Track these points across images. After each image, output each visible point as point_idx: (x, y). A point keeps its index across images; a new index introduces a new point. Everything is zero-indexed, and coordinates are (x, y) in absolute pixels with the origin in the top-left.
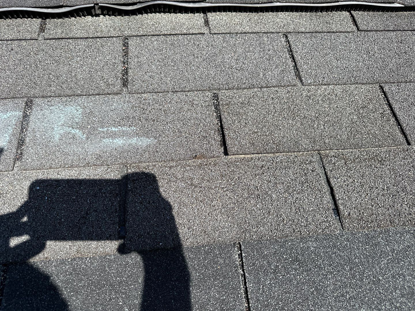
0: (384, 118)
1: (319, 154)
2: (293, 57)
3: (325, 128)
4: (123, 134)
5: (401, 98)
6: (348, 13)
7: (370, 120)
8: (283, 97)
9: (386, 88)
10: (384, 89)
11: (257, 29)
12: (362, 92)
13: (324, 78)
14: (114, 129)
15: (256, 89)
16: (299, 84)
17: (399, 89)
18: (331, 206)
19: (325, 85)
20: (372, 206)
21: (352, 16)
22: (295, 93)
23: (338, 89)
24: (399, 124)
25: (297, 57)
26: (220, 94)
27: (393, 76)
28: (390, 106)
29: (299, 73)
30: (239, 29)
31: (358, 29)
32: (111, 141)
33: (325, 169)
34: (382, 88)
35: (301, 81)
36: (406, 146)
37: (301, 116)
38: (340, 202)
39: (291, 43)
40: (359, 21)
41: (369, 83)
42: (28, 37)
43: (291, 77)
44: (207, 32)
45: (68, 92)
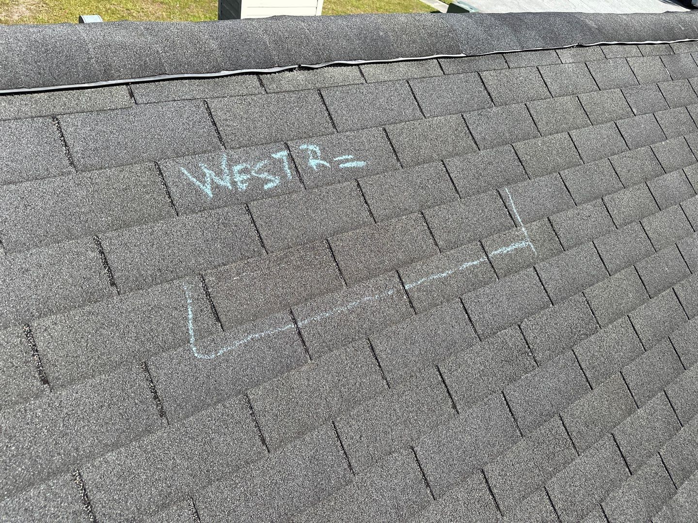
0: (467, 135)
2: (415, 98)
3: (441, 145)
4: (347, 161)
5: (472, 122)
6: (437, 62)
7: (460, 138)
8: (418, 127)
10: (464, 116)
11: (392, 78)
12: (454, 119)
13: (434, 112)
14: (341, 158)
15: (403, 123)
16: (424, 118)
17: (470, 116)
18: (453, 187)
19: (436, 117)
21: (440, 64)
22: (423, 124)
23: (443, 119)
24: (473, 138)
25: (418, 99)
26: (387, 127)
27: (466, 107)
28: (468, 127)
29: (422, 110)
30: (382, 78)
31: (444, 73)
32: (343, 165)
35: (424, 116)
36: (478, 151)
38: (456, 185)
39: (412, 87)
40: (443, 67)
41: (456, 114)
42: (257, 92)
43: (418, 113)
44: (364, 82)
45: (305, 135)
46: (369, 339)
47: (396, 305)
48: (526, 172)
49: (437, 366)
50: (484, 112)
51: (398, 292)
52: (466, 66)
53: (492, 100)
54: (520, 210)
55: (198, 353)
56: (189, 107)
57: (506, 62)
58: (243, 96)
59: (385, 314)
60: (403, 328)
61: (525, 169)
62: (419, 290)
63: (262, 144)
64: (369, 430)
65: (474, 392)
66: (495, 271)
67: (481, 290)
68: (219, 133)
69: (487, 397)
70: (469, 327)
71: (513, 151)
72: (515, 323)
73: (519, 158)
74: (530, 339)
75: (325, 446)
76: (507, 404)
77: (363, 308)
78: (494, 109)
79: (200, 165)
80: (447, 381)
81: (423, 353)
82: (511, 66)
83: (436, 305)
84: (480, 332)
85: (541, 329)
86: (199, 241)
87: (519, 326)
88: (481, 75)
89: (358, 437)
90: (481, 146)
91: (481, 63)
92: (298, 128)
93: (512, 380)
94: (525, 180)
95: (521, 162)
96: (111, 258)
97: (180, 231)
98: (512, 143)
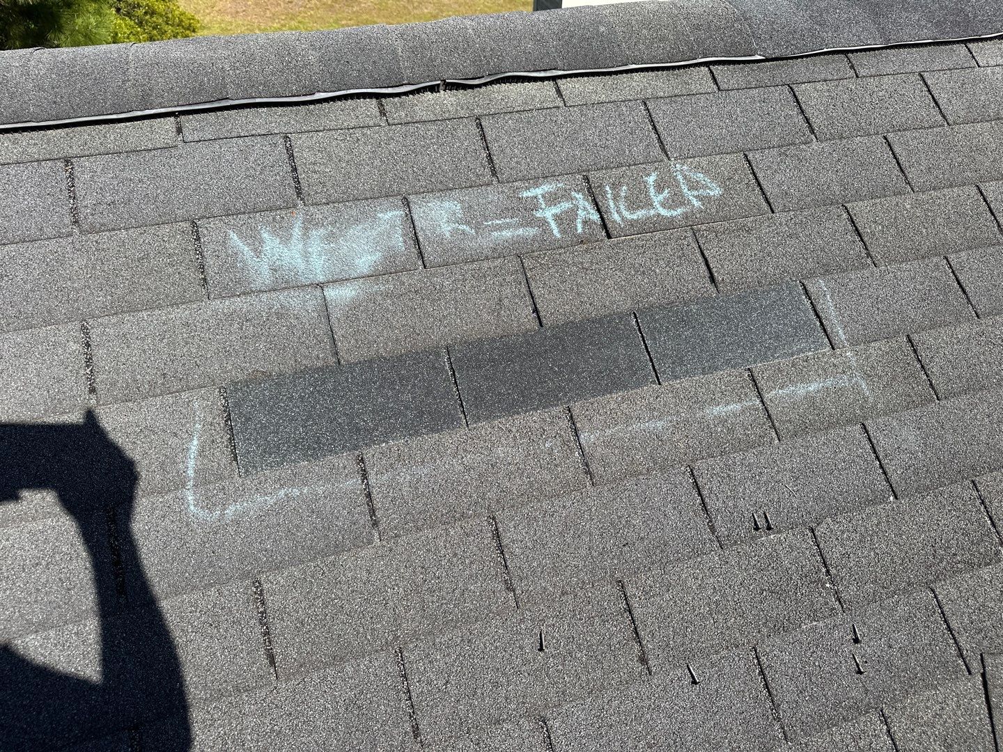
0: (750, 188)
1: (692, 229)
2: (655, 128)
4: (508, 226)
5: (765, 166)
6: (707, 69)
7: (736, 191)
9: (750, 156)
10: (748, 157)
11: (614, 98)
12: (727, 162)
13: (689, 150)
14: (498, 222)
15: (624, 168)
16: (666, 159)
17: (763, 156)
18: (707, 274)
19: (691, 157)
20: (742, 271)
21: (711, 72)
22: (662, 168)
23: (704, 161)
24: (763, 193)
25: (660, 129)
26: (591, 175)
27: (756, 142)
28: (754, 174)
29: (664, 146)
30: (595, 98)
31: (719, 89)
32: (499, 233)
33: (698, 243)
34: (746, 156)
35: (667, 155)
36: (770, 215)
38: (714, 270)
39: (651, 111)
40: (719, 78)
41: (734, 152)
42: (371, 123)
43: (656, 151)
44: (561, 104)
45: (440, 186)
46: (494, 519)
47: (556, 465)
48: (869, 255)
49: (620, 581)
50: (792, 150)
51: (564, 443)
52: (765, 77)
53: (812, 131)
54: (846, 319)
55: (195, 506)
56: (260, 146)
57: (852, 67)
58: (348, 129)
59: (532, 479)
60: (564, 507)
61: (866, 249)
62: (607, 444)
63: (367, 199)
64: (465, 675)
65: (692, 640)
66: (773, 425)
67: (738, 457)
68: (299, 182)
69: (717, 652)
70: (701, 522)
71: (845, 216)
72: (804, 524)
73: (857, 229)
74: (834, 555)
75: (377, 686)
76: (762, 672)
77: (492, 465)
78: (815, 145)
79: (260, 227)
80: (637, 612)
81: (595, 554)
82: (862, 72)
83: (636, 474)
84: (723, 531)
85: (861, 541)
86: (233, 338)
87: (812, 531)
88: (796, 89)
89: (441, 683)
90: (777, 206)
91: (799, 69)
92: (431, 176)
93: (781, 628)
94: (864, 266)
95: (859, 235)
96: (99, 353)
97: (208, 321)
98: (846, 202)
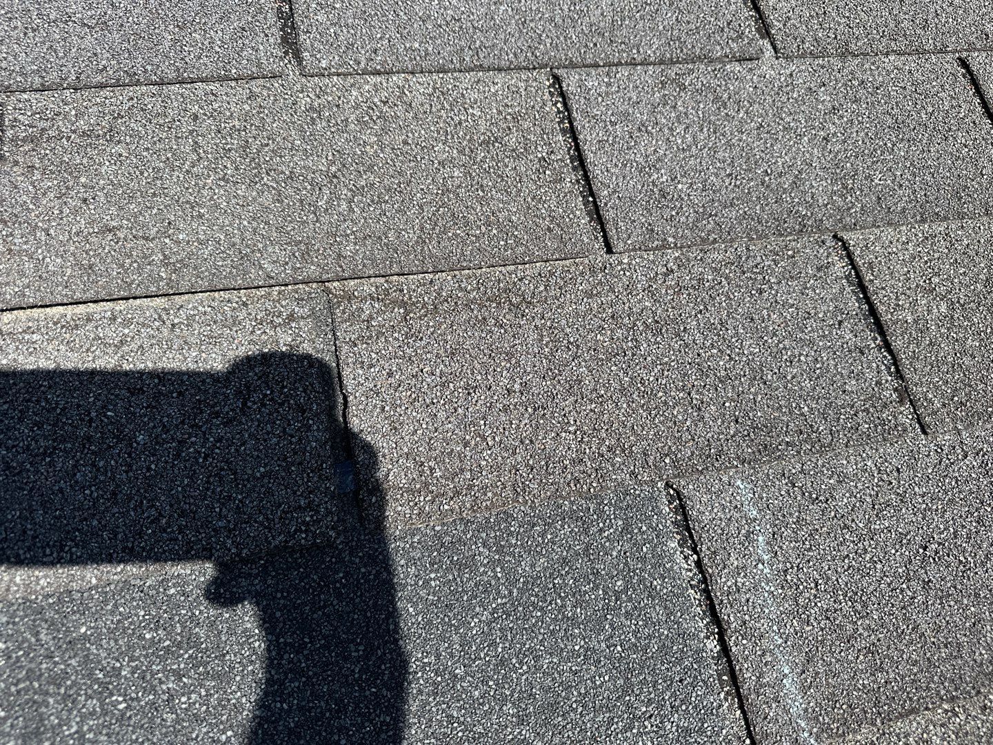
0: (547, 172)
3: (351, 210)
5: (610, 113)
7: (502, 180)
8: (232, 114)
9: (571, 82)
10: (564, 85)
12: (495, 94)
13: (375, 51)
16: (292, 72)
17: (609, 85)
19: (378, 73)
20: (466, 445)
22: (272, 98)
23: (420, 87)
24: (589, 190)
27: (595, 45)
28: (572, 134)
34: (557, 79)
35: (300, 62)
36: (601, 256)
37: (283, 172)
41: (519, 68)
43: (268, 47)
48: (904, 394)
50: (701, 75)
53: (765, 30)
61: (899, 375)
71: (840, 267)
73: (873, 311)
78: (769, 66)
90: (628, 233)
94: (890, 432)
95: (880, 328)
98: (844, 228)
